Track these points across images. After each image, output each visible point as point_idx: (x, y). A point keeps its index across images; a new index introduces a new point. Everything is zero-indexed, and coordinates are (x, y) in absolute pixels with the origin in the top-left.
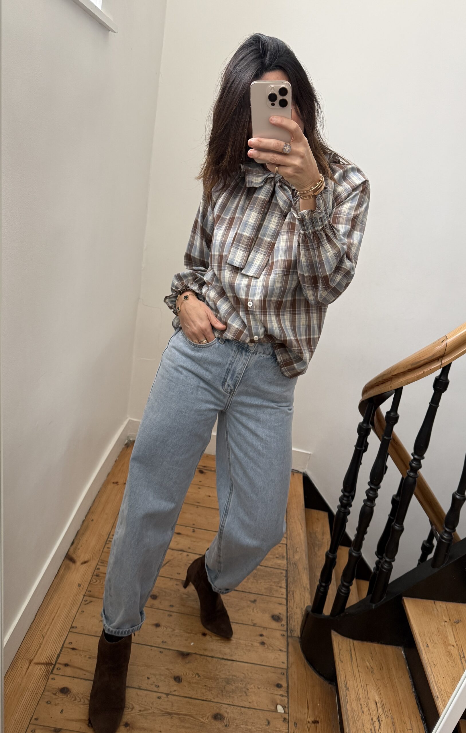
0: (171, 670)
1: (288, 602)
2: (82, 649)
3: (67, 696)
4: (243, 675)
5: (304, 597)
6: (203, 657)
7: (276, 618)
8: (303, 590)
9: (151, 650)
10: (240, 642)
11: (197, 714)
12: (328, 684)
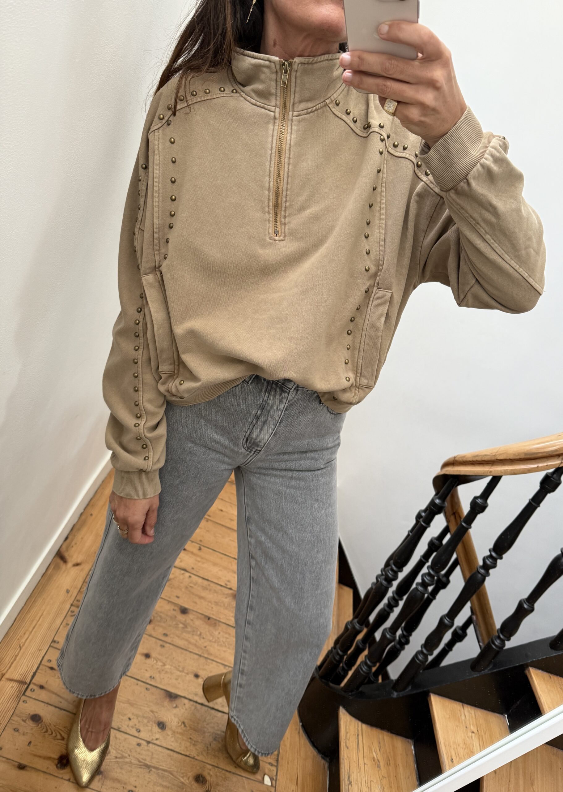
0: (155, 713)
3: (38, 726)
6: (192, 703)
9: (137, 684)
11: (177, 772)
12: (320, 758)
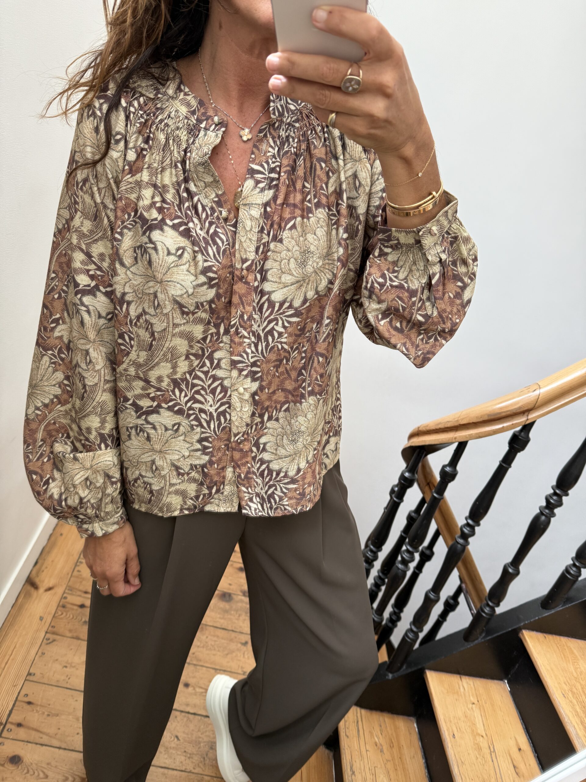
2: (39, 703)
6: (183, 714)
12: (324, 749)
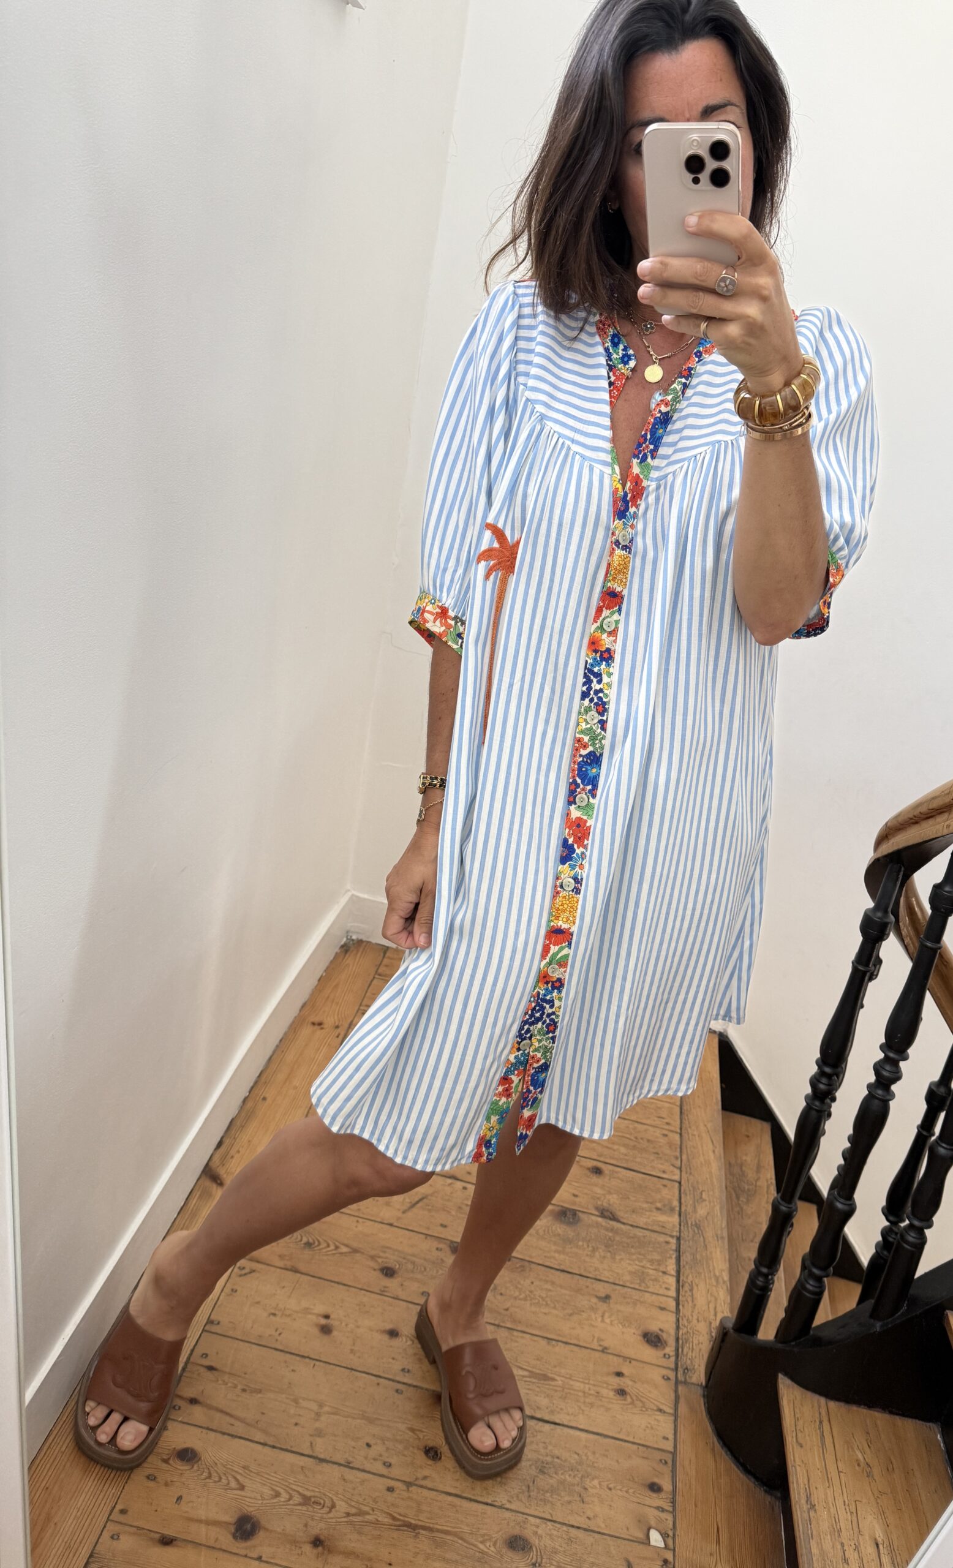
1: (681, 1307)
2: (228, 1370)
3: (193, 1467)
4: (576, 1456)
5: (716, 1299)
7: (653, 1340)
8: (715, 1284)
9: (376, 1386)
10: (572, 1385)
11: (470, 1534)
12: (763, 1493)
